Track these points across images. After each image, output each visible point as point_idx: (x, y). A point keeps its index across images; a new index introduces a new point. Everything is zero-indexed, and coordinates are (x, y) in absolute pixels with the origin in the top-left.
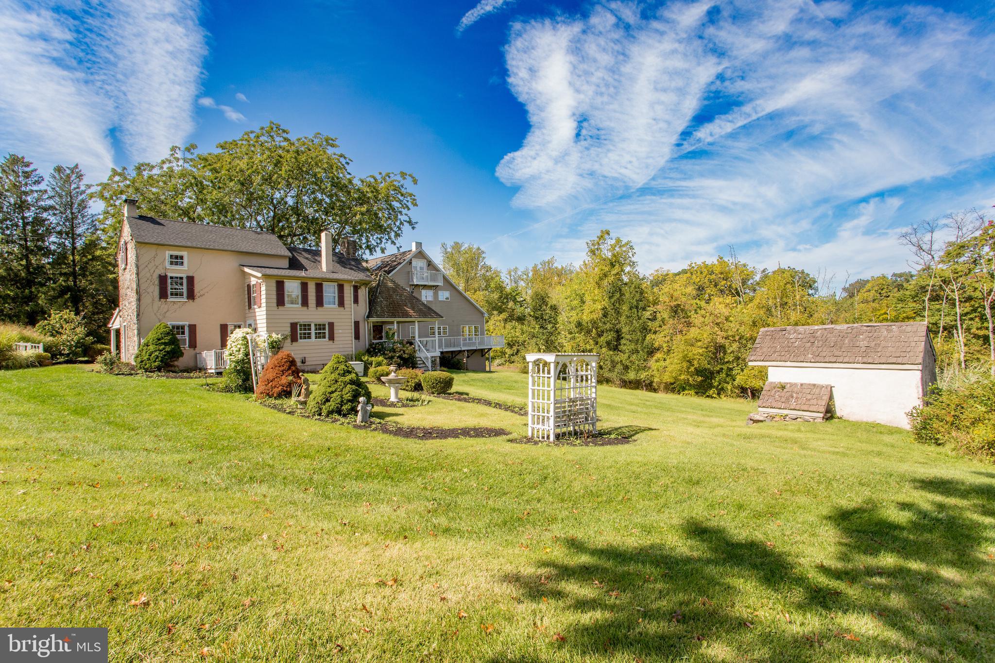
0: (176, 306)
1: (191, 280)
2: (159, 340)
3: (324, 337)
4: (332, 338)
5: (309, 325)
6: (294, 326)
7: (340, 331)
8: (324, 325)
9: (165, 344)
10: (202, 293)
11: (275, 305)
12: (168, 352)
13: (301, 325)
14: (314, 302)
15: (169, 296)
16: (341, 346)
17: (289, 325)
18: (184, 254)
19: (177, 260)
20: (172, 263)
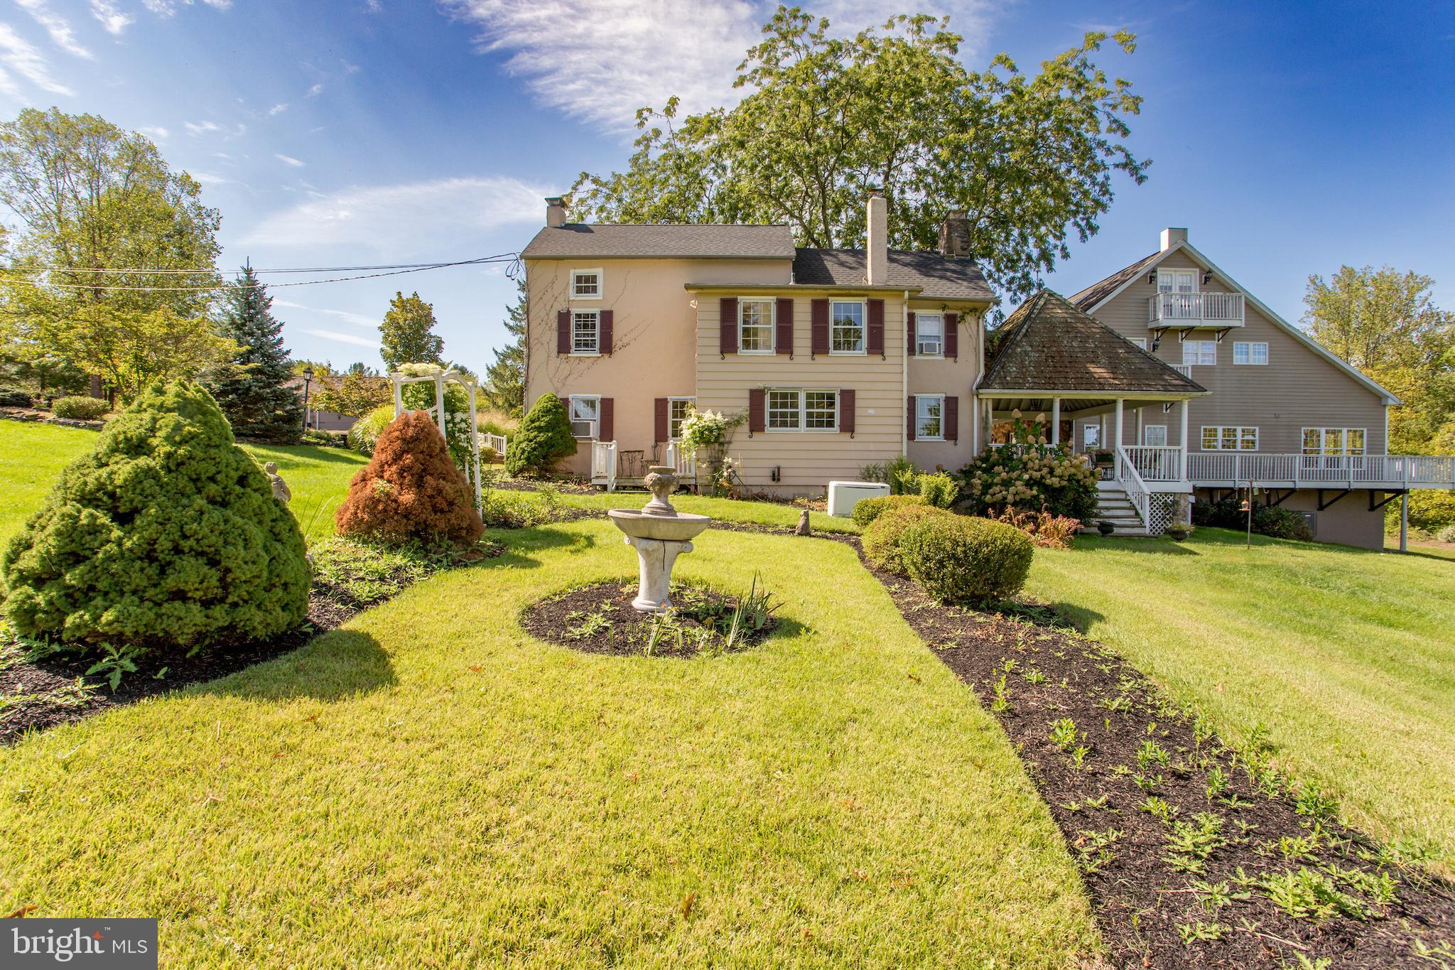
0: (583, 366)
1: (607, 316)
2: (533, 422)
3: (831, 424)
4: (848, 426)
5: (794, 396)
6: (756, 396)
7: (871, 411)
8: (831, 397)
9: (539, 429)
10: (625, 340)
11: (717, 350)
12: (540, 444)
13: (774, 396)
14: (809, 343)
15: (573, 348)
16: (872, 447)
17: (747, 394)
18: (598, 271)
19: (586, 285)
20: (579, 290)
